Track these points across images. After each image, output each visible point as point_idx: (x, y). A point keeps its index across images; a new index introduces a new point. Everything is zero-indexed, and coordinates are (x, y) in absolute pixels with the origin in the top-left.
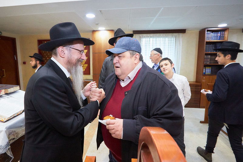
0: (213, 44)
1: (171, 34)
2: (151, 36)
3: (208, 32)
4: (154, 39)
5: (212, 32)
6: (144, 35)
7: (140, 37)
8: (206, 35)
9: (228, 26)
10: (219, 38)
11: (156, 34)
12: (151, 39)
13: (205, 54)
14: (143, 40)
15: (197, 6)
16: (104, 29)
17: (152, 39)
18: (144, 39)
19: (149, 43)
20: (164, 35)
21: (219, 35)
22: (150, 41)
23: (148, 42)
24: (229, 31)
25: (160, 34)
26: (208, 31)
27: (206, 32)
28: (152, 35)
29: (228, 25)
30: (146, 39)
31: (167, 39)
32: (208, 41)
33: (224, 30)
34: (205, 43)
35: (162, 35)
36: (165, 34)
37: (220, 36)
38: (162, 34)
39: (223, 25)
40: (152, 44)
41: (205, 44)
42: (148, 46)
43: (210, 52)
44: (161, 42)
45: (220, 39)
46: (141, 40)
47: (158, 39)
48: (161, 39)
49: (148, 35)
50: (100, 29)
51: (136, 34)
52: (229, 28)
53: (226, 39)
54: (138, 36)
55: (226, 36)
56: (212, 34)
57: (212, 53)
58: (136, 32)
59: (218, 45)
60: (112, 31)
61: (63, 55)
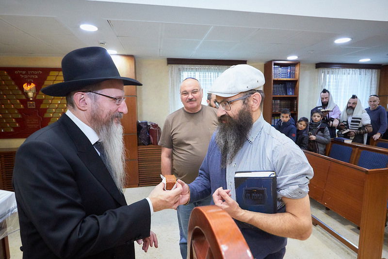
0: (282, 84)
2: (196, 69)
3: (276, 66)
4: (202, 74)
5: (281, 67)
6: (186, 66)
7: (179, 70)
8: (273, 70)
9: (300, 59)
10: (289, 75)
11: (204, 66)
12: (196, 73)
13: (273, 97)
14: (184, 74)
15: (260, 29)
17: (198, 73)
18: (186, 73)
21: (289, 71)
24: (301, 65)
25: (211, 66)
26: (275, 64)
27: (273, 66)
28: (197, 67)
29: (298, 57)
30: (189, 73)
32: (276, 79)
33: (294, 64)
34: (272, 82)
35: (213, 67)
36: (217, 66)
37: (290, 73)
38: (213, 66)
39: (293, 58)
41: (272, 84)
43: (278, 96)
44: (212, 79)
45: (290, 78)
46: (182, 74)
47: (207, 73)
48: (212, 73)
49: (193, 67)
51: (173, 65)
52: (299, 62)
53: (297, 78)
54: (175, 67)
55: (297, 72)
56: (280, 70)
57: (282, 96)
58: (172, 61)
59: (288, 85)
60: (130, 57)
61: (83, 107)
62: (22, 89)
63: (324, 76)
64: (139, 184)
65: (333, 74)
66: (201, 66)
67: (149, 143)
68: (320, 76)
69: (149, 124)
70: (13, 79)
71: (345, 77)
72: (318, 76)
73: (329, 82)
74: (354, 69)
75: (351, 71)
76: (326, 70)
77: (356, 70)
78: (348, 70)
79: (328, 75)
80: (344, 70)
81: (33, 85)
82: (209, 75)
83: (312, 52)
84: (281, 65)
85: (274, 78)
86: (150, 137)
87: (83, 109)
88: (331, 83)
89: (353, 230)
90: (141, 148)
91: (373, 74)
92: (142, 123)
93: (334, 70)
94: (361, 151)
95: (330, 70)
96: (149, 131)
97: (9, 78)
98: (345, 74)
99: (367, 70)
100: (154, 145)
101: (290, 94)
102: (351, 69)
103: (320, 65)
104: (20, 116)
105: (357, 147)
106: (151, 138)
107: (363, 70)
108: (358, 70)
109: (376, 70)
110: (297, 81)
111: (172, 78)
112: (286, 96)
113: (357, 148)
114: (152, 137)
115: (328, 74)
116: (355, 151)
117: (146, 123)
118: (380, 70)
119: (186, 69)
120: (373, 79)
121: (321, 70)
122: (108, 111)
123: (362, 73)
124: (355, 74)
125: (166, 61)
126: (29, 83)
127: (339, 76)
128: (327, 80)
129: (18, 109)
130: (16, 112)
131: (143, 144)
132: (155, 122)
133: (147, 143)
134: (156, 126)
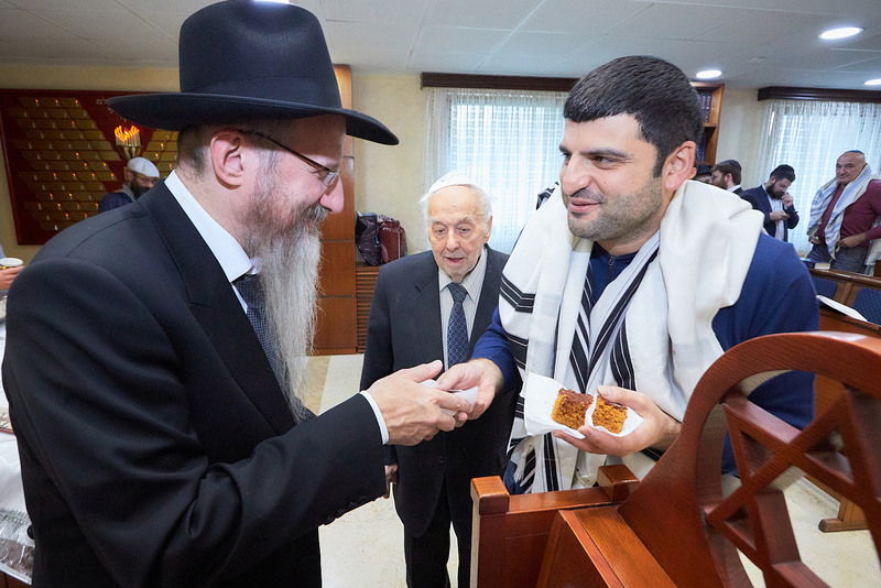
1: (554, 93)
2: (486, 98)
4: (498, 110)
6: (462, 92)
7: (449, 100)
11: (503, 91)
12: (486, 107)
14: (459, 111)
17: (490, 107)
18: (464, 107)
19: (481, 124)
20: (531, 95)
22: (482, 115)
23: (477, 120)
24: (725, 92)
25: (518, 91)
28: (489, 93)
29: (723, 72)
30: (470, 107)
31: (540, 111)
33: (709, 89)
35: (523, 94)
36: (534, 92)
38: (523, 91)
39: (710, 74)
40: (489, 129)
42: (476, 134)
44: (521, 121)
46: (453, 109)
47: (510, 108)
48: (521, 109)
49: (478, 93)
51: (435, 89)
52: (723, 85)
53: (714, 121)
54: (440, 93)
55: (715, 109)
58: (432, 80)
61: (230, 174)
62: (112, 138)
63: (776, 120)
64: (357, 349)
65: (797, 113)
66: (498, 91)
67: (380, 261)
68: (768, 117)
69: (380, 220)
70: (93, 117)
71: (825, 120)
72: (762, 120)
73: (787, 133)
74: (848, 104)
75: (841, 107)
76: (782, 105)
77: (853, 104)
78: (834, 104)
79: (785, 117)
80: (824, 106)
81: (134, 131)
82: (515, 112)
83: (759, 62)
86: (380, 249)
87: (230, 180)
88: (792, 137)
90: (364, 272)
92: (364, 217)
93: (801, 105)
95: (792, 105)
96: (381, 235)
97: (85, 114)
98: (825, 114)
102: (842, 104)
103: (769, 94)
105: (850, 280)
106: (385, 250)
107: (869, 105)
108: (857, 105)
110: (714, 128)
111: (432, 117)
114: (388, 248)
115: (786, 113)
117: (374, 218)
119: (464, 97)
121: (770, 104)
123: (867, 112)
124: (850, 114)
125: (420, 80)
126: (127, 127)
127: (811, 118)
129: (104, 183)
130: (101, 188)
131: (368, 264)
132: (392, 215)
133: (374, 260)
134: (395, 224)
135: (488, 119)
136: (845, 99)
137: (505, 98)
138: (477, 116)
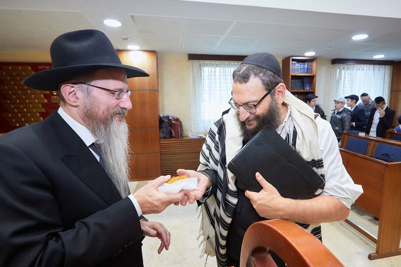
0: (299, 79)
2: (217, 64)
3: (293, 62)
4: (222, 69)
5: (298, 63)
6: (206, 62)
7: (200, 65)
8: (291, 66)
9: (317, 55)
10: (306, 71)
11: (224, 61)
12: (217, 68)
14: (205, 70)
15: (281, 25)
16: (138, 48)
18: (207, 68)
19: (215, 75)
21: (306, 66)
22: (215, 72)
23: (213, 74)
24: (318, 61)
25: (230, 61)
26: (293, 60)
27: (291, 62)
28: (218, 62)
29: (316, 53)
30: (210, 68)
32: (294, 74)
33: (311, 60)
34: (290, 77)
36: (237, 62)
37: (307, 69)
38: (233, 61)
39: (310, 54)
40: (219, 77)
41: (290, 80)
42: (213, 79)
45: (307, 73)
46: (202, 69)
47: (227, 68)
48: (232, 69)
49: (213, 62)
50: (129, 47)
51: (194, 61)
52: (317, 58)
53: (314, 73)
54: (196, 63)
55: (314, 68)
56: (298, 65)
57: (299, 91)
58: (193, 57)
59: (306, 80)
60: (153, 52)
61: (73, 102)
63: (340, 72)
65: (348, 69)
66: (222, 61)
67: (171, 137)
68: (336, 71)
69: (170, 118)
71: (359, 72)
72: (334, 71)
73: (345, 77)
74: (368, 65)
75: (365, 67)
76: (342, 66)
77: (370, 66)
78: (362, 65)
79: (343, 71)
82: (229, 70)
83: (329, 49)
84: (299, 61)
85: (292, 73)
86: (171, 131)
87: (74, 104)
88: (347, 79)
89: (369, 220)
90: (164, 141)
91: (386, 70)
92: (163, 117)
93: (349, 66)
94: (377, 144)
95: (345, 66)
96: (171, 125)
98: (359, 69)
99: (380, 66)
100: (175, 138)
101: (308, 89)
102: (365, 66)
103: (336, 61)
104: (44, 110)
105: (374, 140)
106: (173, 131)
107: (376, 66)
108: (372, 66)
109: (390, 66)
110: (314, 76)
111: (193, 73)
112: (304, 91)
113: (373, 142)
115: (343, 69)
116: (371, 144)
117: (168, 117)
118: (392, 66)
119: (207, 64)
120: (386, 75)
121: (337, 66)
122: (105, 107)
123: (376, 69)
124: (369, 70)
125: (187, 57)
127: (354, 72)
128: (343, 76)
129: (42, 104)
130: (40, 106)
131: (165, 138)
132: (176, 116)
133: (168, 136)
134: (177, 120)
135: (218, 73)
136: (367, 64)
137: (225, 64)
138: (213, 72)
